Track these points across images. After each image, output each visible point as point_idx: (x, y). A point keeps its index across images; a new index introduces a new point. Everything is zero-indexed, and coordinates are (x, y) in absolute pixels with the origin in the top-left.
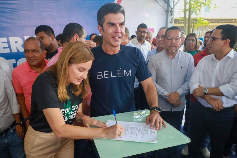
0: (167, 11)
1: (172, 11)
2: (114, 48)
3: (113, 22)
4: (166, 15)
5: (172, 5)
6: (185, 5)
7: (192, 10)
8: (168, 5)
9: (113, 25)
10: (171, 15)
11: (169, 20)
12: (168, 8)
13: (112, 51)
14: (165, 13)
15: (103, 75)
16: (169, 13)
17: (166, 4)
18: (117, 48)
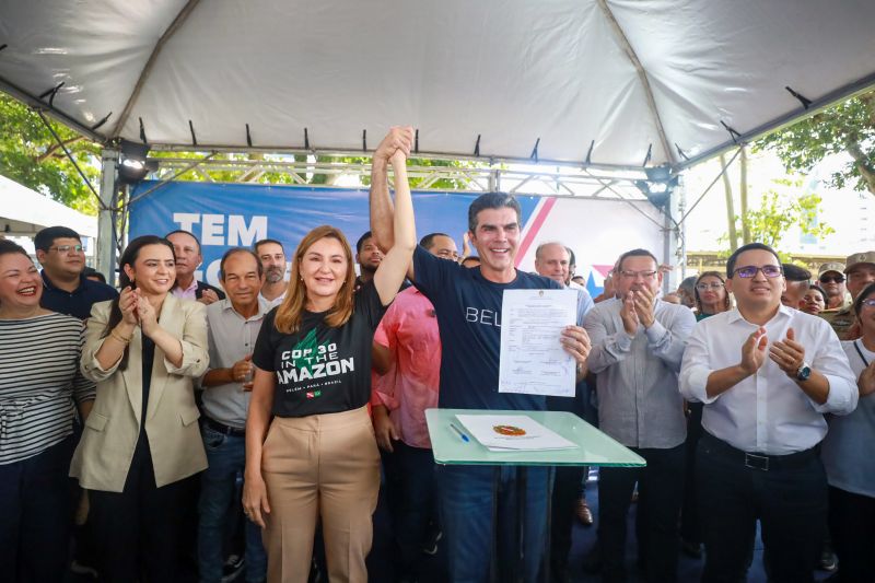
0: (666, 230)
1: (677, 229)
2: (497, 273)
3: (491, 223)
4: (663, 238)
5: (677, 216)
6: (732, 222)
7: (752, 234)
8: (668, 216)
9: (492, 228)
10: (677, 237)
11: (672, 250)
12: (667, 223)
13: (496, 277)
14: (661, 234)
15: (479, 316)
16: (672, 234)
17: (663, 215)
18: (504, 272)
